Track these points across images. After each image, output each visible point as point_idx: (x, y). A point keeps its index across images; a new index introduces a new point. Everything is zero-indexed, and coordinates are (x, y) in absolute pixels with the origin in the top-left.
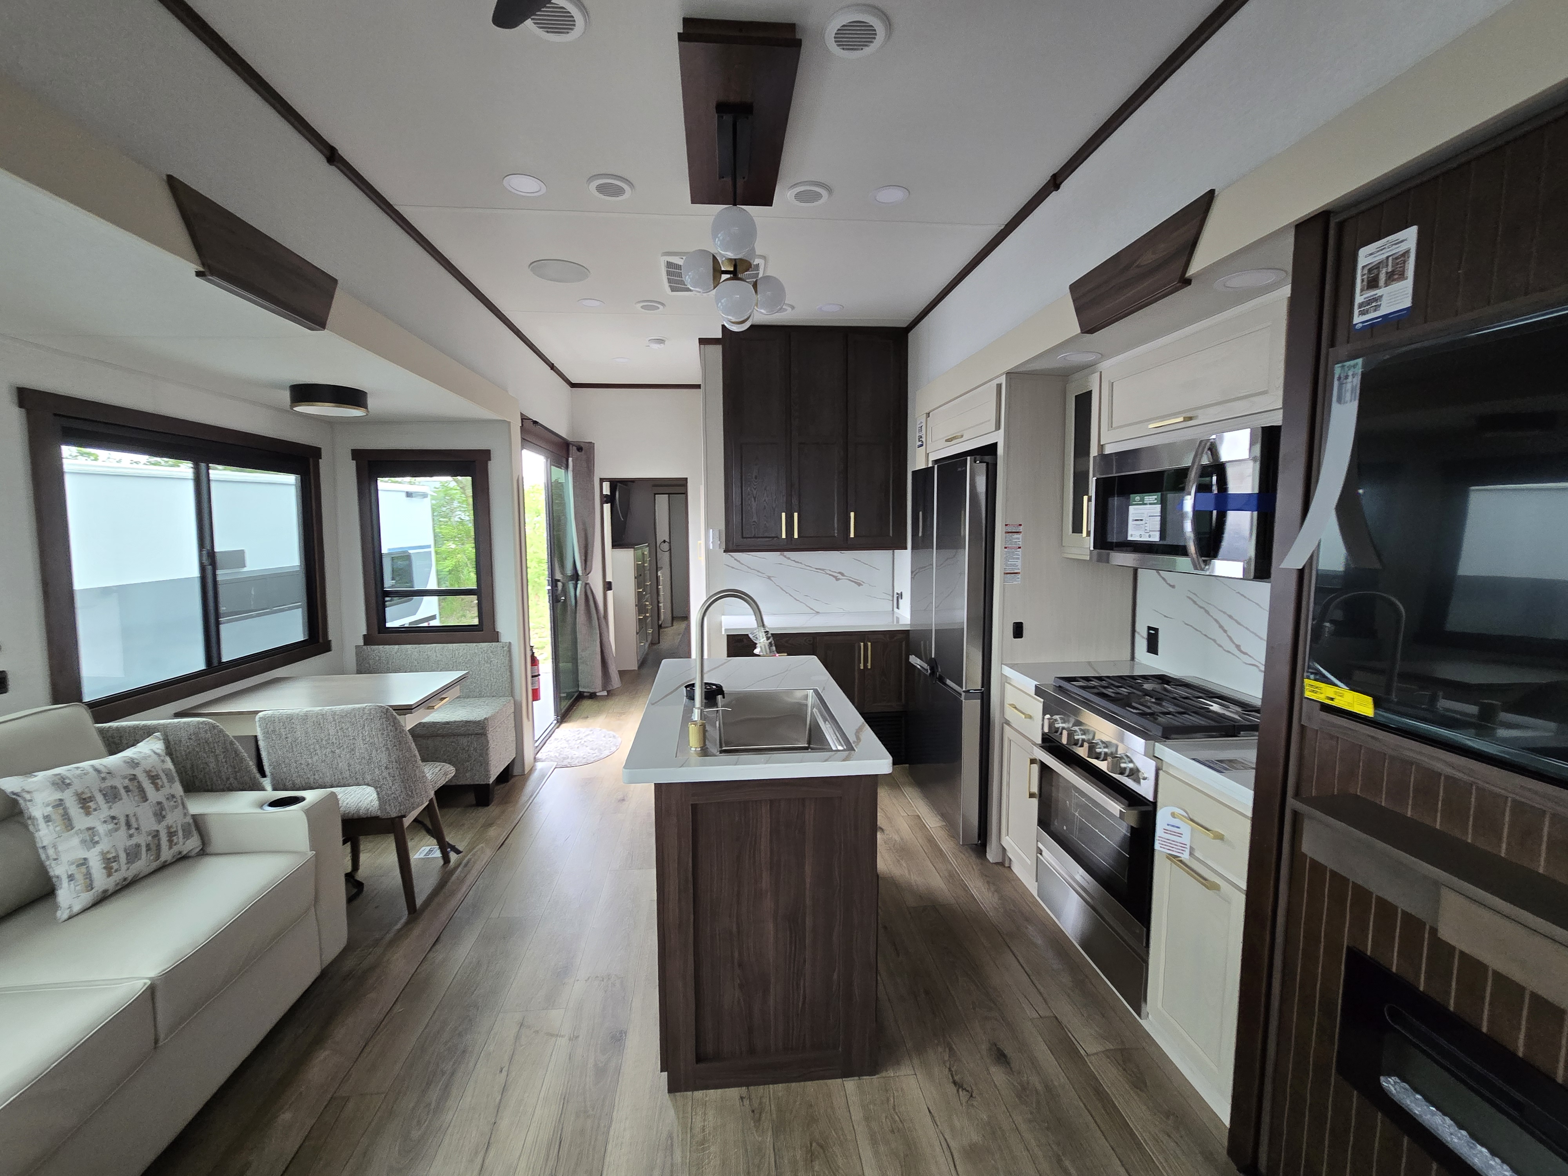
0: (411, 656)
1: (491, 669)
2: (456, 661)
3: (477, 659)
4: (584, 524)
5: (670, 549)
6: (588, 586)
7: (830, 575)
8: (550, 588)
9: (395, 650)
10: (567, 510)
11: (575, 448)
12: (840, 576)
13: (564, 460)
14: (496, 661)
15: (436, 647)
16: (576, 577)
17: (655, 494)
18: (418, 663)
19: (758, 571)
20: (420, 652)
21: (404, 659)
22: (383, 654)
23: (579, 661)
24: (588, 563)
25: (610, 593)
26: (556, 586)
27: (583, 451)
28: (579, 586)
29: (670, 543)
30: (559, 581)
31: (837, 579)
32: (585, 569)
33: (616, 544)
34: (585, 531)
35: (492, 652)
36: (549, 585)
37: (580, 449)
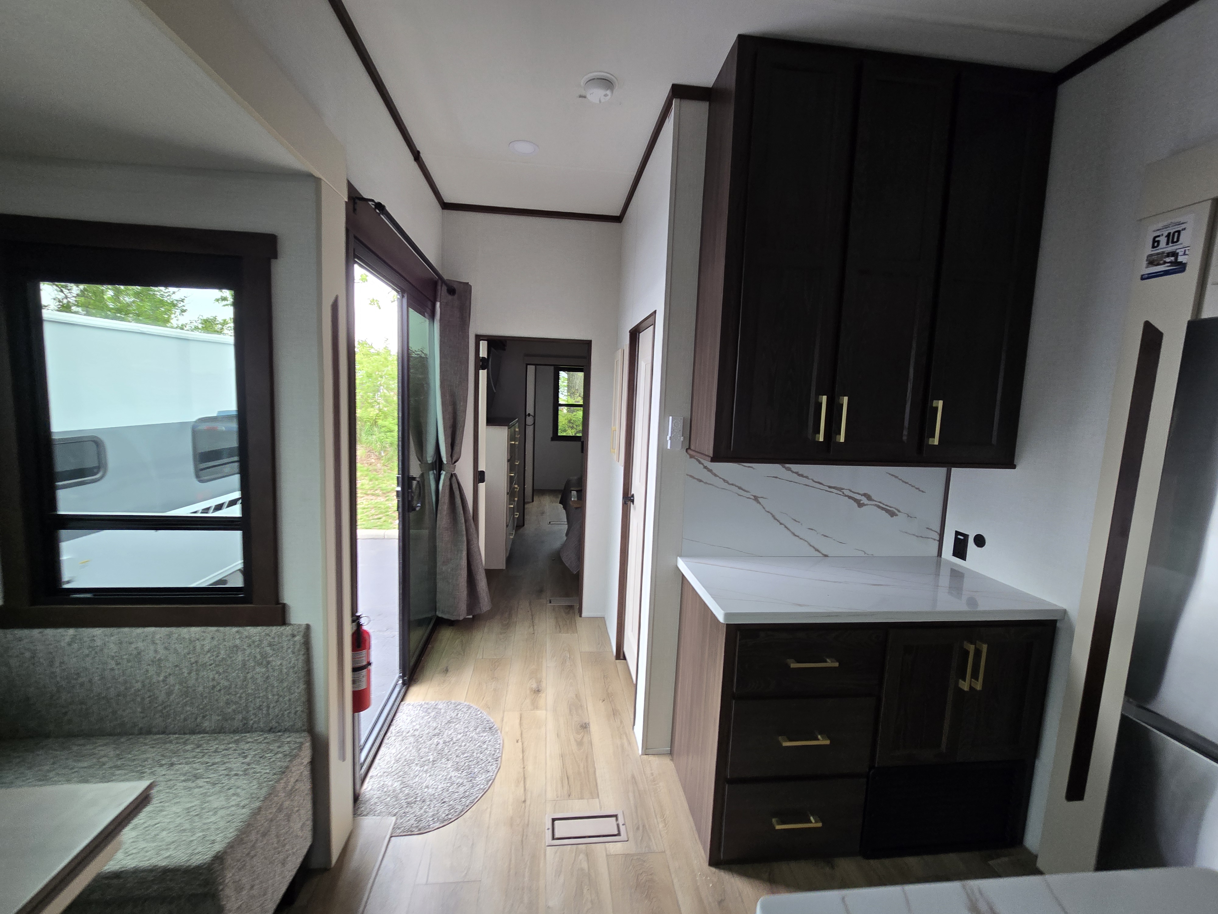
0: (102, 650)
1: (268, 678)
2: (196, 662)
3: (240, 658)
4: (453, 395)
5: (534, 423)
6: (454, 478)
7: (850, 497)
8: (399, 489)
9: (68, 639)
10: (431, 377)
11: (445, 288)
12: (864, 500)
13: (429, 304)
14: (279, 663)
15: (154, 633)
16: (438, 465)
17: (527, 365)
18: (118, 664)
19: (740, 488)
20: (121, 643)
21: (87, 656)
22: (40, 647)
23: (438, 577)
24: (456, 449)
25: (482, 486)
26: (410, 486)
27: (456, 295)
28: (442, 477)
29: (534, 417)
30: (414, 479)
31: (860, 505)
32: (452, 456)
33: (491, 421)
34: (454, 405)
35: (270, 645)
36: (398, 485)
37: (452, 291)
